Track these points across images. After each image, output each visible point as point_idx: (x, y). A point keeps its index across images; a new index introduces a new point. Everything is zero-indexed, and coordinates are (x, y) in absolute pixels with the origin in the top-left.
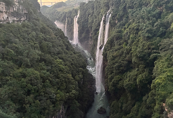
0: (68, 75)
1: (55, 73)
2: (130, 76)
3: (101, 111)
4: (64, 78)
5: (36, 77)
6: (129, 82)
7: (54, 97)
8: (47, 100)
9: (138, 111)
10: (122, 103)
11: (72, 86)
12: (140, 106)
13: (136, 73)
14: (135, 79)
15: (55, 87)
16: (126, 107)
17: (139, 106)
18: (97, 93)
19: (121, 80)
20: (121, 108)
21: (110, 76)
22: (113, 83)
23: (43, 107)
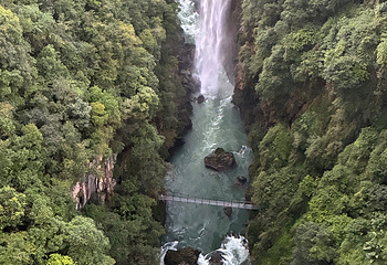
0: (123, 27)
1: (72, 17)
2: (348, 35)
3: (219, 161)
4: (110, 37)
5: (10, 31)
6: (347, 57)
7: (87, 112)
8: (63, 122)
9: (366, 158)
10: (306, 134)
11: (136, 70)
12: (373, 142)
13: (375, 22)
14: (371, 46)
15: (81, 73)
16: (323, 145)
17: (371, 143)
18: (201, 99)
19: (308, 47)
20: (302, 149)
21: (262, 35)
22: (278, 60)
23: (54, 149)
